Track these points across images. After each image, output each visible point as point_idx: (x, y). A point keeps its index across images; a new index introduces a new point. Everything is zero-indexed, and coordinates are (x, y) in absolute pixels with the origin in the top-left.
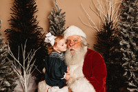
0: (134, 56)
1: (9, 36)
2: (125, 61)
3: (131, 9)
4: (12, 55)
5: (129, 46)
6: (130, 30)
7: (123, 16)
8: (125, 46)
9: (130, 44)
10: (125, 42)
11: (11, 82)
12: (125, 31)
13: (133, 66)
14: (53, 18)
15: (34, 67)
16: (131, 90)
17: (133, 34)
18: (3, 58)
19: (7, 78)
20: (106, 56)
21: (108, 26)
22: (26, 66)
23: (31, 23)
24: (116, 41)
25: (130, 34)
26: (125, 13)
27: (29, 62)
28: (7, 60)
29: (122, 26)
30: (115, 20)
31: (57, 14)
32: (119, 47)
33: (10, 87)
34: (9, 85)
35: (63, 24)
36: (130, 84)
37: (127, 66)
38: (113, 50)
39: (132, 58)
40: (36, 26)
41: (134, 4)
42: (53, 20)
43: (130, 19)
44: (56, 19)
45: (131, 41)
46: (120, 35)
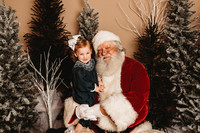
0: (184, 67)
1: (29, 42)
2: (173, 74)
3: (180, 8)
4: (32, 66)
5: (178, 55)
6: (179, 35)
7: (171, 17)
8: (173, 54)
9: (180, 52)
10: (173, 50)
11: (31, 99)
12: (173, 35)
13: (184, 79)
14: (84, 19)
15: (59, 81)
16: (181, 110)
17: (183, 39)
18: (21, 69)
19: (26, 94)
20: (150, 67)
21: (151, 30)
22: (49, 80)
23: (56, 26)
24: (162, 49)
25: (179, 39)
26: (173, 14)
28: (26, 72)
29: (169, 30)
30: (161, 22)
31: (89, 15)
32: (166, 55)
33: (30, 106)
34: (28, 103)
35: (95, 27)
36: (180, 102)
37: (176, 79)
38: (159, 59)
39: (182, 70)
40: (62, 30)
41: (184, 2)
42: (83, 23)
43: (179, 21)
44: (86, 21)
45: (181, 48)
46: (167, 40)
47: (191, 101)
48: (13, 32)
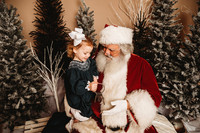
0: (167, 56)
3: (165, 5)
4: (37, 58)
5: (161, 46)
8: (157, 46)
16: (165, 92)
23: (57, 24)
25: (163, 33)
26: (159, 11)
27: (57, 65)
31: (85, 13)
33: (37, 94)
34: (35, 91)
35: (91, 24)
36: (164, 86)
37: (159, 67)
38: (145, 51)
39: (164, 59)
42: (81, 20)
43: (164, 16)
44: (83, 18)
45: (164, 41)
47: (175, 86)
48: (15, 28)
